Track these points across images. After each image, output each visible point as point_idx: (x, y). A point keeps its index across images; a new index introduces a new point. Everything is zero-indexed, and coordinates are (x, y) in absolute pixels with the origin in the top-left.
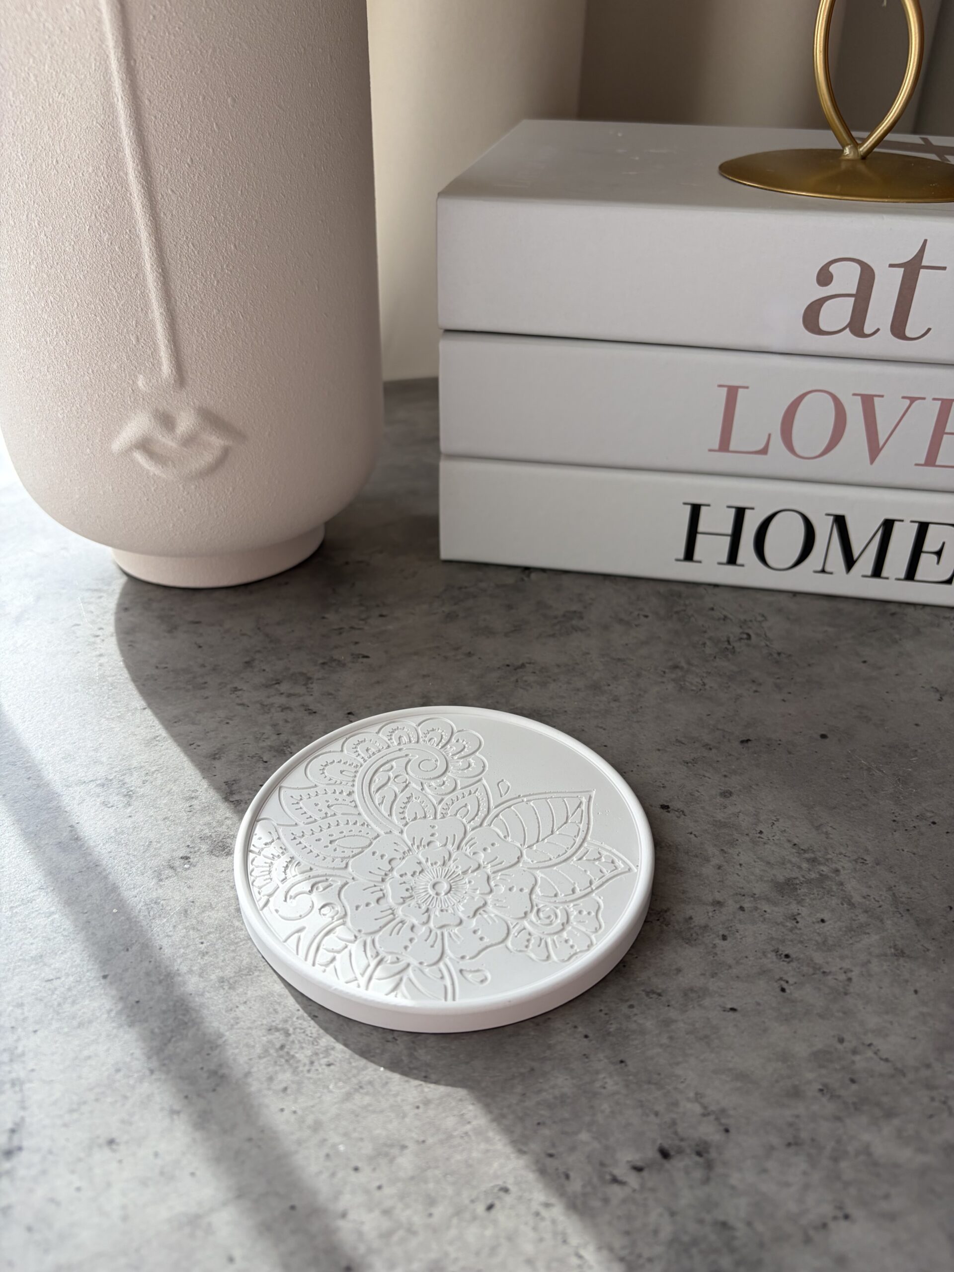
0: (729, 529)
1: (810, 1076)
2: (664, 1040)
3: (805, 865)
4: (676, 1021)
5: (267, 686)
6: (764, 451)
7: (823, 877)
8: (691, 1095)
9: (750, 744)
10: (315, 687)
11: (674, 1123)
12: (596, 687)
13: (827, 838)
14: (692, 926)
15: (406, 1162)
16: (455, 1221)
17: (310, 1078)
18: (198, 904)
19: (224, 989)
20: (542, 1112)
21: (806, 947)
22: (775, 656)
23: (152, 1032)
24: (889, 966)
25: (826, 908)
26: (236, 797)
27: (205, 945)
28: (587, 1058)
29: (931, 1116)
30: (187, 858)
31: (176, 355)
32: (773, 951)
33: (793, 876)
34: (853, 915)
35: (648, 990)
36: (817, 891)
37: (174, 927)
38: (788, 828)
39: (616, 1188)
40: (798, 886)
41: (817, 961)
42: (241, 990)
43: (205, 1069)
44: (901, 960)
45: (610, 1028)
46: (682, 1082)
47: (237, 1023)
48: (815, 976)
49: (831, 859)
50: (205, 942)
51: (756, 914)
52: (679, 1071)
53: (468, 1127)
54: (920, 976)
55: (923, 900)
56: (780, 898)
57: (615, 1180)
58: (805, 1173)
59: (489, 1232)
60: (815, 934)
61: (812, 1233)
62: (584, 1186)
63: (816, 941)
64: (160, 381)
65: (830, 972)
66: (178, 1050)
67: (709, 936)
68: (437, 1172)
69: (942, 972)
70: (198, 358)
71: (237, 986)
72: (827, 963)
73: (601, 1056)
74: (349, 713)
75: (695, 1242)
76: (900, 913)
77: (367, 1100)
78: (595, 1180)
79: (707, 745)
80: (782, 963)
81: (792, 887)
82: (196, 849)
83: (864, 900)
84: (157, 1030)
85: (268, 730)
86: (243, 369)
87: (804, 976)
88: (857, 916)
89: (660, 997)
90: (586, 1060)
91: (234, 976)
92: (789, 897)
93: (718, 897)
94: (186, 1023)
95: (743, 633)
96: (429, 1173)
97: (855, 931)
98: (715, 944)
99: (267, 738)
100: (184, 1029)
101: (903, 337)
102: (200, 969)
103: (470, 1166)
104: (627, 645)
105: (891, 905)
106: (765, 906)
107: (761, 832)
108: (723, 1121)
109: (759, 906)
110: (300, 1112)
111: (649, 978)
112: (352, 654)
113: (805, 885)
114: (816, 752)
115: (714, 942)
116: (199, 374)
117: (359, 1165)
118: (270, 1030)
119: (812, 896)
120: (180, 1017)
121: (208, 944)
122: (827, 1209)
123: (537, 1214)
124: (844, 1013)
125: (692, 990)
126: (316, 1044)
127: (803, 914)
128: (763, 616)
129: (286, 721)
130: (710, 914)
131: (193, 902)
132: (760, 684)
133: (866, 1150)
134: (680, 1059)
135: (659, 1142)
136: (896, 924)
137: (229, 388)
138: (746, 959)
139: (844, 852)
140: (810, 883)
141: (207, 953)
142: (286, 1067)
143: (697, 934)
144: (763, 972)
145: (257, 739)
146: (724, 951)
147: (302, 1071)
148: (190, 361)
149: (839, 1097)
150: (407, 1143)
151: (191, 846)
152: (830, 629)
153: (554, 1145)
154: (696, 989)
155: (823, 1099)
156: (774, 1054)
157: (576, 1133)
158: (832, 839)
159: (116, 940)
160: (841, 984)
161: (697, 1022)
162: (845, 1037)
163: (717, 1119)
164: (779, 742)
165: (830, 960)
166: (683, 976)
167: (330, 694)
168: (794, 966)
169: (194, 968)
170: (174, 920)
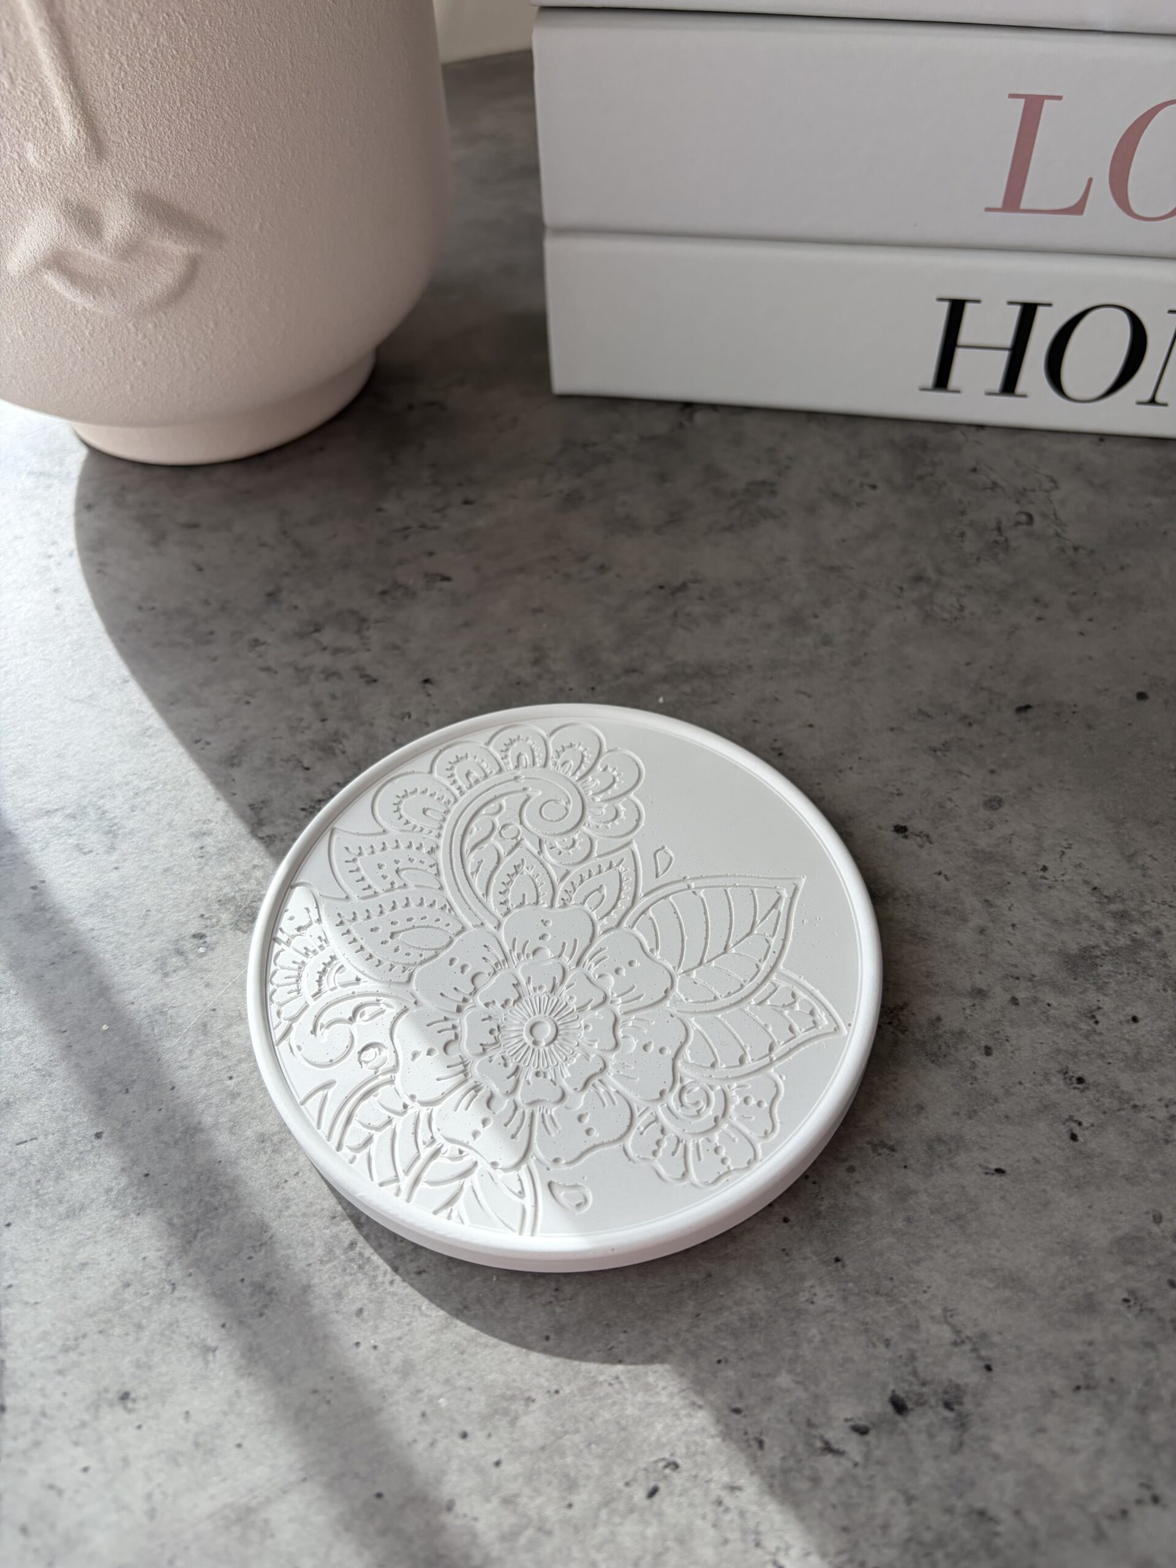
0: (1008, 338)
1: (1110, 1277)
2: (899, 1224)
3: (1110, 924)
4: (916, 1192)
5: (302, 636)
6: (1078, 209)
7: (1137, 944)
8: (938, 1311)
9: (1030, 714)
10: (373, 634)
11: (913, 1357)
12: (796, 621)
13: (1144, 876)
14: (940, 1032)
15: (533, 1422)
16: (604, 1514)
17: (394, 1294)
18: (221, 1013)
19: (266, 1153)
20: (724, 1343)
21: (1109, 1063)
22: (1070, 552)
23: (170, 1223)
25: (1141, 998)
26: (267, 831)
27: (234, 1080)
28: (787, 1254)
30: (199, 936)
31: (80, 103)
32: (1059, 1072)
33: (1091, 943)
35: (876, 1141)
36: (1128, 968)
37: (191, 1052)
38: (1084, 859)
39: (829, 1458)
40: (1098, 961)
41: (1125, 1089)
42: (289, 1154)
43: (246, 1282)
45: (820, 1205)
46: (925, 1292)
47: (288, 1208)
48: (1123, 1113)
49: (1149, 912)
50: (235, 1076)
51: (1036, 1010)
52: (920, 1273)
56: (1072, 981)
57: (828, 1448)
58: (1099, 1433)
59: (651, 1531)
60: (1124, 1042)
61: (1105, 1524)
62: (784, 1459)
63: (1125, 1053)
64: (62, 152)
65: (1144, 1106)
66: (208, 1251)
67: (965, 1049)
68: (577, 1438)
70: (119, 105)
71: (284, 1147)
72: (1140, 1090)
73: (807, 1251)
74: (426, 681)
75: (940, 1542)
78: (800, 1448)
79: (965, 717)
80: (1072, 1092)
81: (1089, 962)
82: (214, 920)
84: (175, 1220)
85: (308, 713)
86: (200, 117)
87: (1105, 1113)
89: (892, 1153)
90: (786, 1258)
92: (1085, 979)
93: (980, 982)
94: (216, 1208)
95: (1021, 513)
96: (566, 1441)
98: (974, 1063)
99: (307, 728)
100: (213, 1218)
102: (230, 1121)
103: (624, 1429)
104: (844, 541)
106: (1050, 997)
107: (1045, 869)
108: (983, 1353)
109: (1040, 996)
110: (382, 1347)
111: (877, 1122)
112: (426, 575)
113: (1109, 958)
114: (1130, 725)
115: (973, 1059)
116: (126, 134)
117: (468, 1429)
118: (334, 1218)
119: (1119, 977)
120: (207, 1198)
121: (240, 1079)
122: (1129, 1489)
123: (719, 1503)
124: (1164, 1174)
125: (939, 1140)
127: (1105, 1008)
128: (1052, 480)
129: (334, 697)
130: (968, 1012)
131: (213, 1010)
132: (1046, 606)
134: (922, 1254)
135: (892, 1387)
137: (179, 152)
138: (1019, 1086)
139: (1169, 900)
140: (1117, 954)
141: (239, 1094)
142: (360, 1276)
143: (948, 1047)
144: (1046, 1107)
145: (292, 729)
146: (986, 1074)
147: (383, 1283)
148: (107, 112)
149: (1152, 1310)
150: (533, 1395)
151: (206, 916)
152: (1156, 501)
153: (741, 1395)
154: (945, 1138)
155: (1129, 1315)
156: (1059, 1243)
157: (772, 1375)
158: (1151, 877)
159: (109, 1075)
160: (1160, 1125)
161: (947, 1192)
162: (1163, 1213)
163: (974, 1350)
164: (1074, 709)
165: (1144, 1085)
166: (927, 1118)
167: (396, 647)
168: (1092, 1097)
169: (222, 1120)
170: (189, 1041)
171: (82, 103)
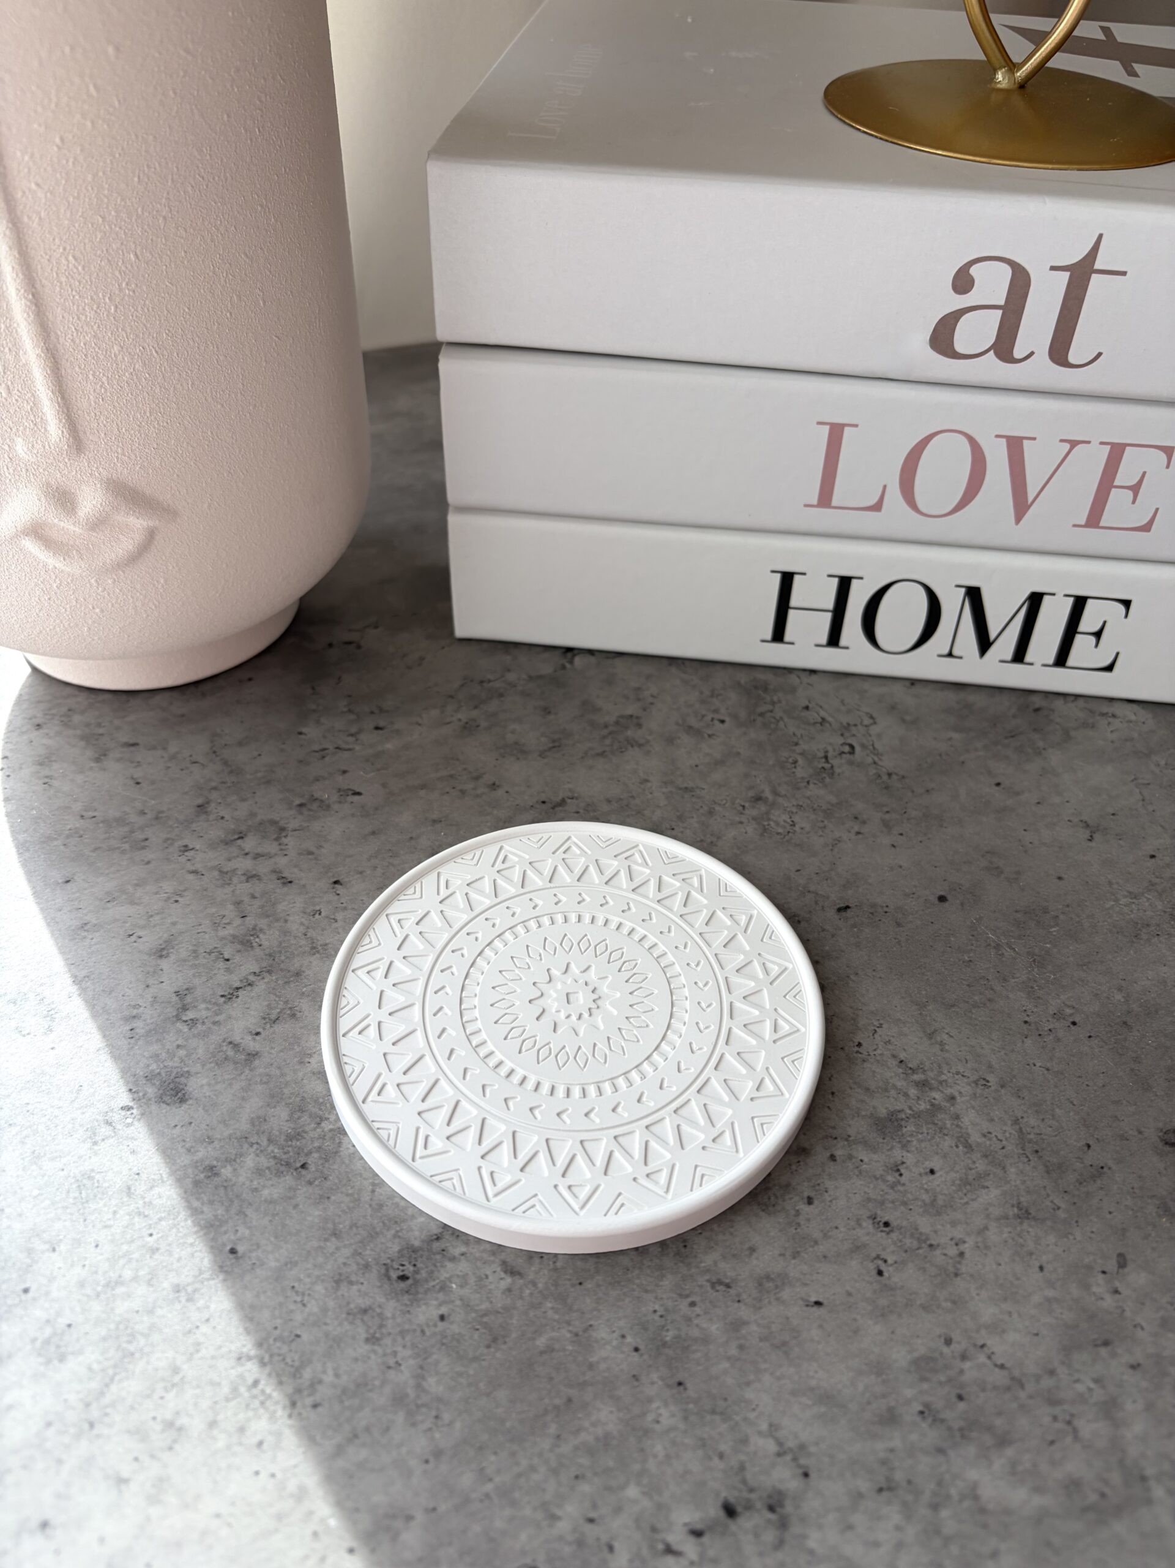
0: (830, 603)
1: (909, 1393)
2: (733, 1351)
3: (913, 1092)
4: (745, 1323)
5: (227, 843)
6: (877, 507)
7: (935, 1108)
8: (764, 1427)
9: (849, 913)
10: (290, 841)
11: (742, 1468)
13: (942, 1050)
15: (412, 1537)
17: (291, 1426)
18: (144, 1176)
19: (180, 1302)
20: (581, 1461)
21: (910, 1209)
22: (885, 778)
23: (91, 1367)
24: (1010, 1232)
25: (937, 1154)
26: (190, 1015)
27: (155, 1237)
28: (637, 1380)
29: (1052, 1443)
30: (126, 1109)
31: (65, 411)
32: (869, 1218)
33: (898, 1108)
34: (970, 1161)
35: (714, 1279)
36: (928, 1129)
37: (115, 1212)
38: (893, 1037)
39: (669, 1559)
40: (903, 1123)
41: (923, 1231)
42: (201, 1303)
43: (158, 1420)
44: (1026, 1223)
45: (666, 1336)
46: (754, 1410)
47: (198, 1351)
48: (921, 1251)
49: (946, 1081)
50: (154, 1233)
51: (850, 1165)
52: (749, 1394)
53: (489, 1487)
54: (1048, 1245)
55: (1056, 1136)
56: (881, 1140)
57: (669, 1550)
58: (898, 1528)
60: (923, 1191)
62: (631, 1559)
63: (923, 1201)
64: (47, 447)
65: (938, 1245)
66: (124, 1393)
67: (791, 1199)
68: (451, 1550)
69: (1075, 1239)
70: (98, 413)
71: (197, 1296)
72: (936, 1232)
73: (655, 1376)
74: (336, 882)
76: (1027, 1157)
77: (364, 1453)
78: (645, 1552)
80: (880, 1234)
81: (896, 1124)
82: (141, 1094)
83: (984, 1139)
84: (95, 1366)
85: (230, 911)
86: (165, 424)
87: (906, 1251)
88: (974, 1162)
89: (729, 1290)
90: (636, 1383)
91: (193, 1283)
92: (892, 1138)
94: (132, 1354)
95: (844, 744)
96: (442, 1553)
97: (970, 1185)
98: (798, 1211)
99: (229, 924)
100: (129, 1363)
101: (1066, 364)
102: (149, 1274)
103: (492, 1540)
104: (697, 766)
105: (1017, 1145)
106: (862, 1154)
107: (859, 1045)
108: (802, 1461)
109: (855, 1153)
110: (279, 1475)
111: (715, 1263)
112: (339, 790)
113: (912, 1120)
114: (932, 922)
115: (797, 1208)
116: (103, 435)
117: (355, 1544)
118: (240, 1358)
119: (920, 1136)
120: (125, 1345)
121: (160, 1235)
124: (954, 1302)
125: (768, 1277)
126: (298, 1376)
127: (908, 1163)
128: (872, 717)
129: (253, 897)
130: (794, 1167)
131: (138, 1174)
132: (864, 822)
133: (972, 1493)
134: (752, 1377)
135: (724, 1494)
136: (1022, 1172)
137: (147, 451)
138: (835, 1231)
139: (962, 1070)
140: (919, 1116)
141: (158, 1249)
142: (262, 1411)
143: (777, 1197)
144: (858, 1248)
145: (215, 925)
146: (808, 1220)
147: (282, 1416)
148: (88, 418)
149: (943, 1421)
150: (413, 1512)
151: (133, 1091)
152: (955, 736)
153: (595, 1506)
154: (772, 1276)
155: (924, 1425)
156: (866, 1364)
157: (623, 1487)
158: (947, 1051)
159: (38, 1235)
160: (951, 1261)
161: (774, 1323)
162: (953, 1336)
163: (795, 1459)
164: (886, 909)
165: (939, 1227)
166: (757, 1259)
167: (311, 853)
168: (895, 1239)
169: (141, 1273)
170: (114, 1202)
171: (68, 411)
